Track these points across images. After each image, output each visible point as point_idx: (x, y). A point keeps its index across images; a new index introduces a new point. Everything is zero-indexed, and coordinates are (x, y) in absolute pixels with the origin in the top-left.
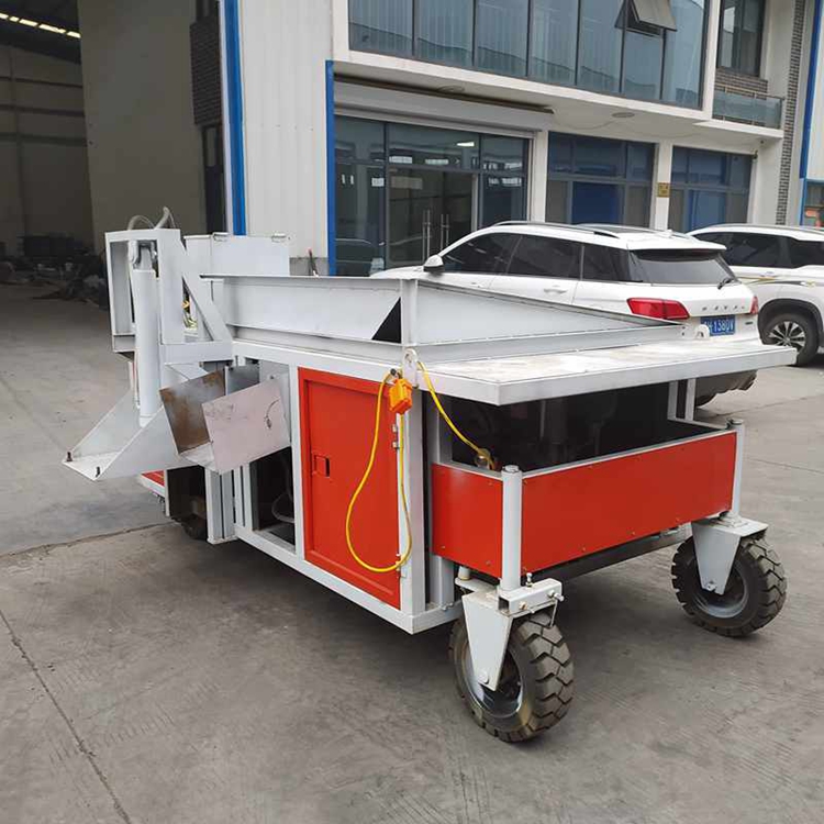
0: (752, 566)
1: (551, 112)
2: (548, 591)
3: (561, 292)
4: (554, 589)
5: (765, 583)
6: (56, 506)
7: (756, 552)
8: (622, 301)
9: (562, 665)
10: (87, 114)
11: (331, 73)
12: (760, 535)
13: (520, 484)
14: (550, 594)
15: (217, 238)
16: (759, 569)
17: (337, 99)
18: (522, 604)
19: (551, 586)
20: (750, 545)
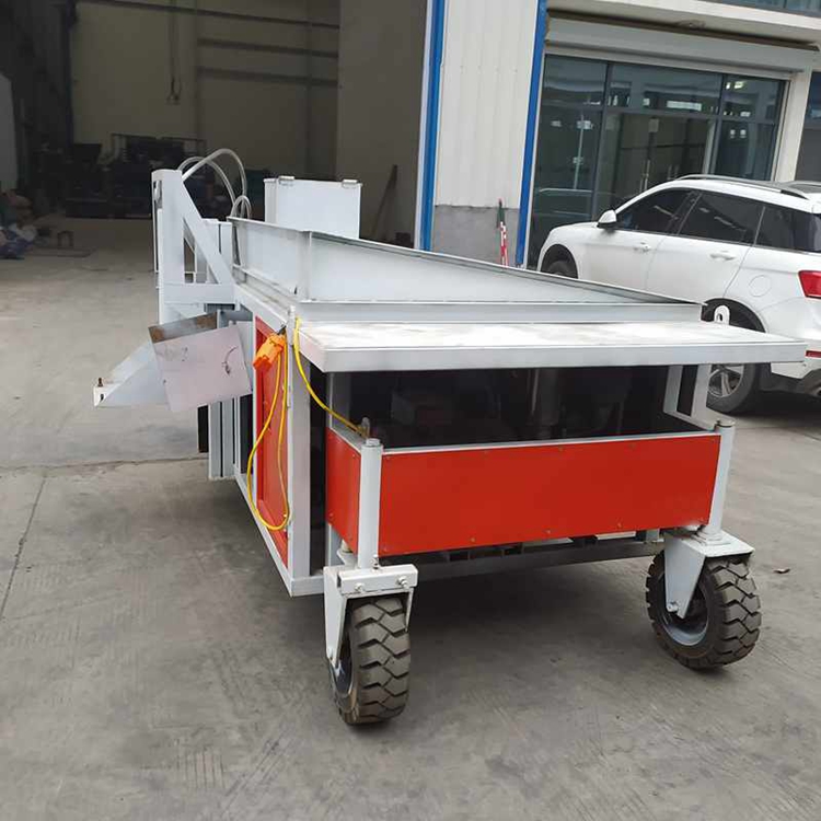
0: (715, 592)
1: (816, 49)
2: (399, 576)
3: (728, 259)
4: (408, 575)
5: (724, 614)
6: (149, 427)
7: (723, 577)
8: (794, 274)
9: (395, 656)
10: (341, 56)
11: (543, 9)
12: (742, 558)
13: (380, 459)
14: (400, 579)
15: (283, 182)
16: (721, 597)
17: (550, 36)
18: (359, 584)
19: (404, 572)
20: (720, 568)
